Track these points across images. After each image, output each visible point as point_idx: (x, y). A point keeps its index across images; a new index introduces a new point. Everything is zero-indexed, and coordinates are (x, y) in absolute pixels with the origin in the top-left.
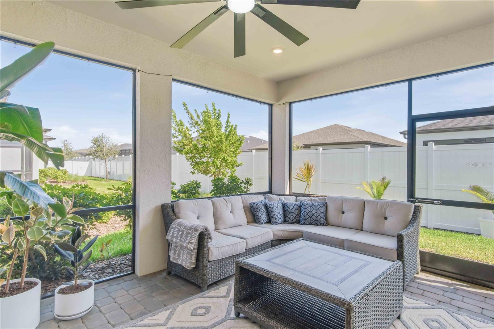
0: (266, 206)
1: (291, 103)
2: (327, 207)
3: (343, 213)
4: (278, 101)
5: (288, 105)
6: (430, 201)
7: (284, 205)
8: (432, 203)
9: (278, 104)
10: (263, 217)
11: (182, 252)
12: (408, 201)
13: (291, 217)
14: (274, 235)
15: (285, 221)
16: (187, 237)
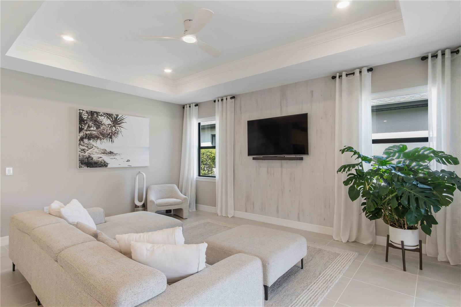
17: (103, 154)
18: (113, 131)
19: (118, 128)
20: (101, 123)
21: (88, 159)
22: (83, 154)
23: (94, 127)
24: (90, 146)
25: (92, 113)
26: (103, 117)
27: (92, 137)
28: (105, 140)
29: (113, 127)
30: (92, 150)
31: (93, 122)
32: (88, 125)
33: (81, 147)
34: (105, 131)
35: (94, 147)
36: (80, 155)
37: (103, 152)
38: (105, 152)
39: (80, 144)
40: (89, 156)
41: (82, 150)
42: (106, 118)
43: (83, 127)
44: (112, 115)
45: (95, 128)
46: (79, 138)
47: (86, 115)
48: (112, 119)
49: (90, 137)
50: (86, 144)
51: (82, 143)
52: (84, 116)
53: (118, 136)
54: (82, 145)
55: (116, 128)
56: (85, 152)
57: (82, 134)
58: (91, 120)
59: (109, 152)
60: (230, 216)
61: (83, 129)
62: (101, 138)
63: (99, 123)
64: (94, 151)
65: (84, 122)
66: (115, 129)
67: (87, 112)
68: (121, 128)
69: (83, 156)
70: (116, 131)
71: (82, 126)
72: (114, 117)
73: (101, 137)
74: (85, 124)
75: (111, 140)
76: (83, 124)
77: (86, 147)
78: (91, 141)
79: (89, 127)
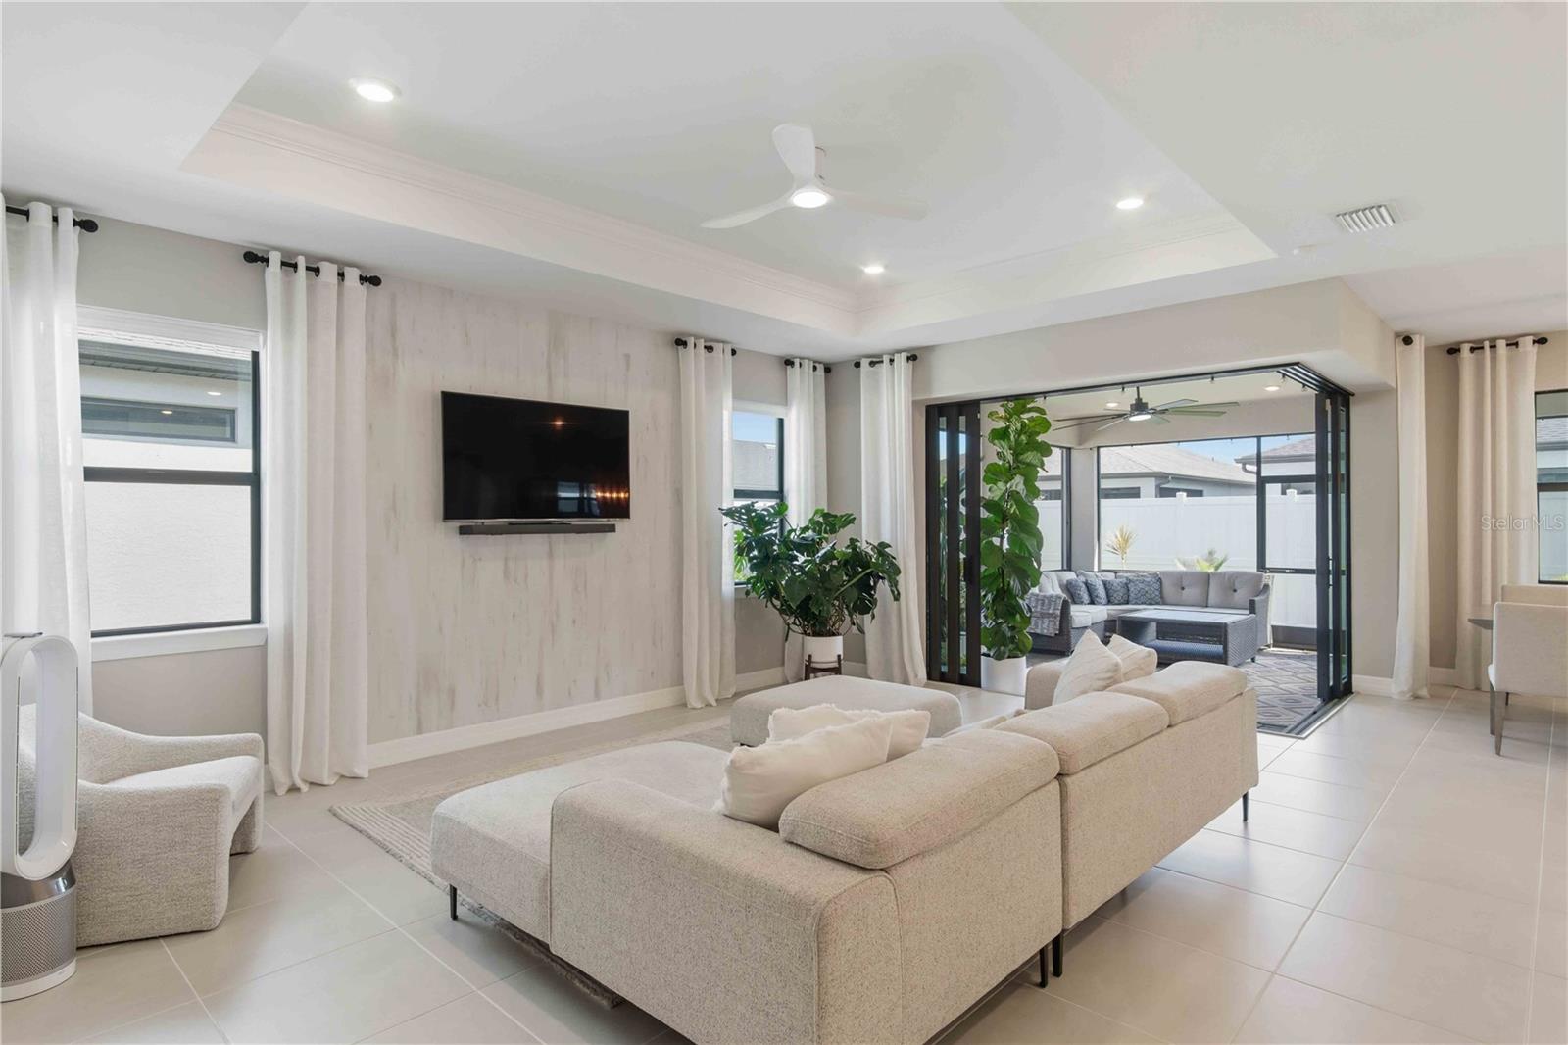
0: (1086, 584)
1: (1098, 448)
2: (1161, 583)
3: (1183, 589)
4: (1080, 444)
5: (1095, 450)
6: (1282, 571)
7: (1105, 584)
8: (1284, 572)
9: (1081, 447)
10: (1086, 597)
11: (1040, 622)
12: (1258, 570)
13: (1119, 595)
14: (1109, 614)
15: (1109, 602)
16: (1050, 604)
60: (361, 771)
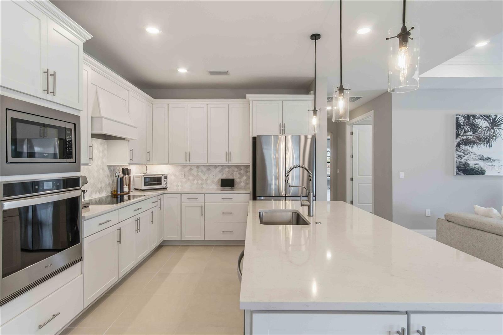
17: (480, 161)
18: (491, 134)
19: (496, 131)
20: (478, 126)
21: (464, 165)
22: (460, 160)
23: (470, 131)
24: (467, 152)
25: (468, 117)
26: (479, 120)
27: (468, 143)
28: (482, 145)
29: (491, 130)
30: (469, 156)
31: (469, 126)
32: (465, 129)
33: (458, 153)
34: (482, 135)
35: (470, 153)
36: (457, 162)
37: (480, 158)
38: (482, 158)
39: (457, 150)
40: (466, 162)
41: (458, 156)
42: (483, 120)
43: (460, 133)
44: (490, 116)
45: (472, 133)
46: (455, 144)
47: (463, 120)
48: (490, 121)
49: (466, 142)
50: (463, 150)
51: (458, 149)
52: (461, 121)
53: (496, 139)
54: (458, 151)
55: (494, 130)
56: (461, 158)
57: (458, 140)
58: (468, 124)
59: (486, 158)
61: (460, 134)
62: (477, 143)
63: (476, 127)
64: (470, 157)
65: (460, 127)
66: (493, 132)
67: (463, 116)
68: (500, 129)
69: (460, 162)
70: (495, 134)
71: (458, 131)
72: (493, 118)
73: (478, 141)
74: (462, 129)
75: (488, 144)
76: (460, 129)
77: (462, 153)
78: (468, 147)
79: (465, 132)
